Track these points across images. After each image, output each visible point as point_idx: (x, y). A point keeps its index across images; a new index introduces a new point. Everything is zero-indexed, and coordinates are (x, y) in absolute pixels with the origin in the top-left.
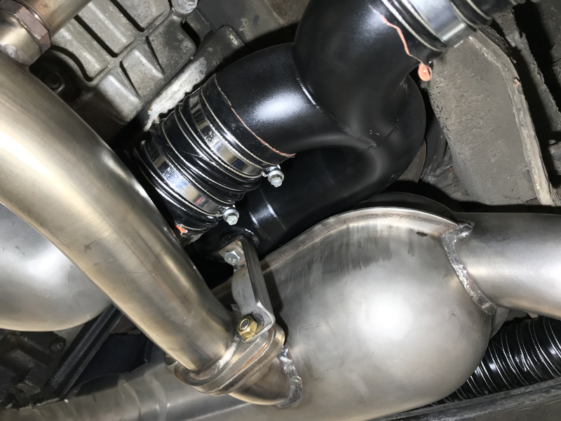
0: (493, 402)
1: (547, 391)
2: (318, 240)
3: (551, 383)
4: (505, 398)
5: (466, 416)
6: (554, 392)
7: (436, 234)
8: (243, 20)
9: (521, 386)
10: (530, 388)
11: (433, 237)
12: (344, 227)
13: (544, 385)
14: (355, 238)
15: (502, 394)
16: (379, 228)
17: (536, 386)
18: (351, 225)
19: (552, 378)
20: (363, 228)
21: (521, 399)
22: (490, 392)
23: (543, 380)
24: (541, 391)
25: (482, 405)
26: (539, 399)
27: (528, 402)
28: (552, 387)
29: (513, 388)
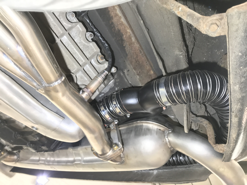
0: (172, 168)
1: (186, 168)
2: (134, 125)
3: (187, 166)
4: (175, 168)
5: (165, 170)
6: (187, 168)
7: (163, 130)
8: (125, 70)
9: (180, 165)
10: (182, 166)
11: (162, 131)
12: (141, 124)
13: (185, 166)
14: (144, 127)
15: (175, 166)
16: (150, 127)
17: (183, 166)
18: (144, 124)
19: (188, 165)
20: (146, 126)
21: (179, 169)
22: (172, 166)
23: (185, 165)
24: (184, 167)
25: (169, 168)
26: (184, 169)
27: (181, 170)
28: (187, 167)
29: (178, 165)
